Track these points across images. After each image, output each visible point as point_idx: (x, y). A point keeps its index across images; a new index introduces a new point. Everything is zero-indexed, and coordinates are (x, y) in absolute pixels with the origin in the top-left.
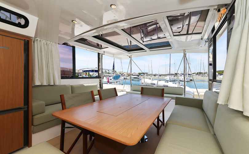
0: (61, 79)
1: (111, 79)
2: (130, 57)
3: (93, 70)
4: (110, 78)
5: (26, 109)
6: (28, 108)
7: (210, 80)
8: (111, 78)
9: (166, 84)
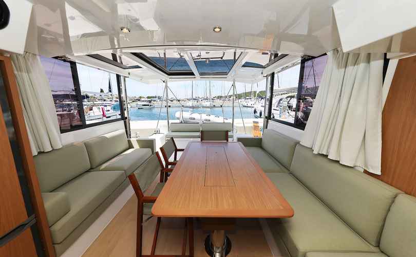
0: (61, 133)
1: (109, 111)
2: (164, 82)
3: (68, 95)
4: (105, 109)
5: (34, 221)
6: (37, 216)
7: (266, 117)
8: (109, 108)
9: (208, 118)
